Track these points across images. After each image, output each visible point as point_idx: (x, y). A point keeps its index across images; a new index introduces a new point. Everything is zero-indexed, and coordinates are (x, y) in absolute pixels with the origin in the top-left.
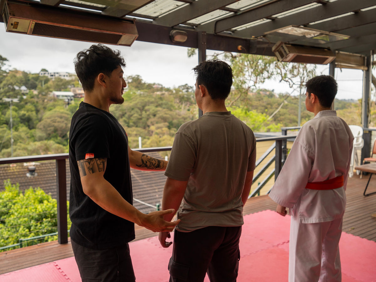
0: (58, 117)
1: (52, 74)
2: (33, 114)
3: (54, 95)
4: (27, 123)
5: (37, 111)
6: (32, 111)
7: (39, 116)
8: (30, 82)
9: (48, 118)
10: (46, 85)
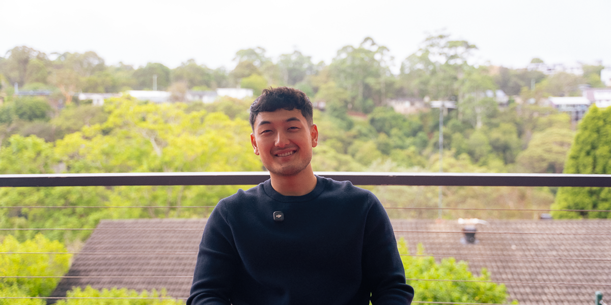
0: (556, 143)
1: (551, 67)
2: (513, 139)
3: (551, 103)
4: (501, 155)
5: (520, 133)
6: (511, 133)
7: (523, 141)
8: (511, 84)
9: (538, 146)
10: (538, 86)
